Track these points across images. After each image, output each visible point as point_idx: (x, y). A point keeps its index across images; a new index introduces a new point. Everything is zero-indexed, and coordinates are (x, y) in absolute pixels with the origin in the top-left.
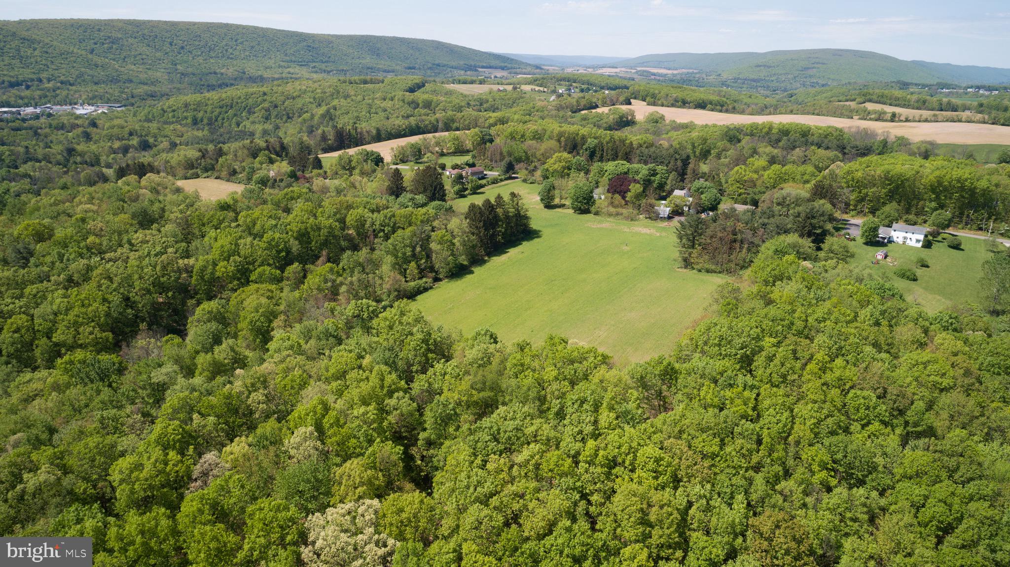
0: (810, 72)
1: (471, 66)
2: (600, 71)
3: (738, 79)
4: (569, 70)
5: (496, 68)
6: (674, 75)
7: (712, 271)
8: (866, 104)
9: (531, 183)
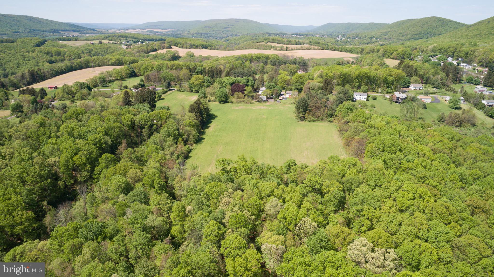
0: (229, 29)
1: (55, 30)
2: (128, 31)
3: (198, 33)
4: (112, 31)
5: (70, 31)
6: (166, 32)
7: (315, 121)
8: (269, 43)
9: (183, 91)
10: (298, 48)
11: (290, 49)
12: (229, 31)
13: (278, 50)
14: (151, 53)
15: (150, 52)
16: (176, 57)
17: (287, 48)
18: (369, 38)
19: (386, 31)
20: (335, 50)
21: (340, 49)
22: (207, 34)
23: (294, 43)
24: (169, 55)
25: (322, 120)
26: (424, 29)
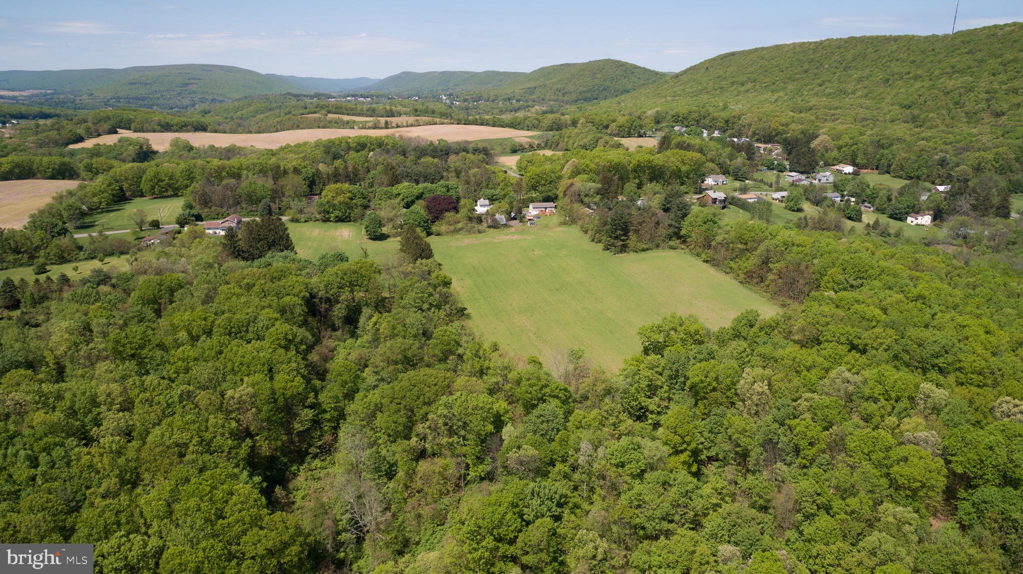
0: (192, 88)
7: (648, 249)
8: (330, 116)
9: (306, 221)
10: (410, 122)
11: (394, 125)
12: (194, 92)
13: (369, 128)
14: (72, 147)
15: (68, 144)
16: (145, 154)
17: (387, 123)
18: (505, 100)
19: (528, 86)
20: (482, 124)
21: (491, 122)
22: (143, 99)
23: (383, 112)
24: (131, 148)
25: (658, 246)
26: (597, 81)
